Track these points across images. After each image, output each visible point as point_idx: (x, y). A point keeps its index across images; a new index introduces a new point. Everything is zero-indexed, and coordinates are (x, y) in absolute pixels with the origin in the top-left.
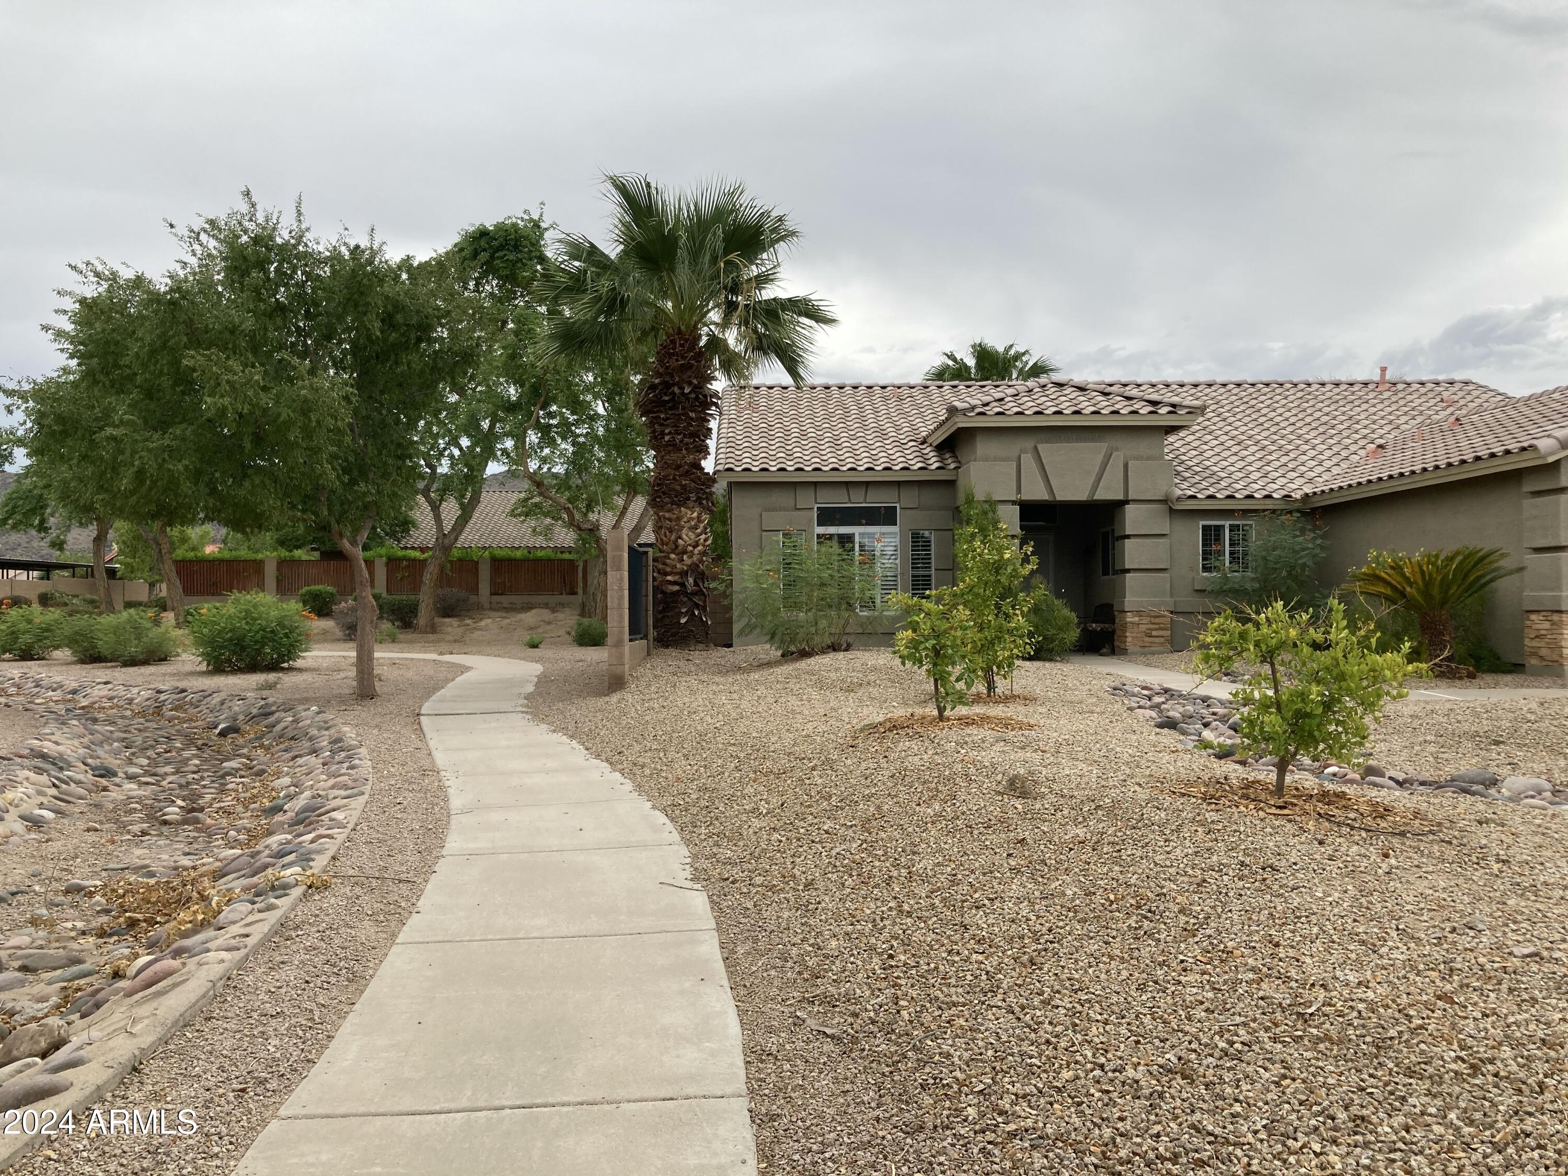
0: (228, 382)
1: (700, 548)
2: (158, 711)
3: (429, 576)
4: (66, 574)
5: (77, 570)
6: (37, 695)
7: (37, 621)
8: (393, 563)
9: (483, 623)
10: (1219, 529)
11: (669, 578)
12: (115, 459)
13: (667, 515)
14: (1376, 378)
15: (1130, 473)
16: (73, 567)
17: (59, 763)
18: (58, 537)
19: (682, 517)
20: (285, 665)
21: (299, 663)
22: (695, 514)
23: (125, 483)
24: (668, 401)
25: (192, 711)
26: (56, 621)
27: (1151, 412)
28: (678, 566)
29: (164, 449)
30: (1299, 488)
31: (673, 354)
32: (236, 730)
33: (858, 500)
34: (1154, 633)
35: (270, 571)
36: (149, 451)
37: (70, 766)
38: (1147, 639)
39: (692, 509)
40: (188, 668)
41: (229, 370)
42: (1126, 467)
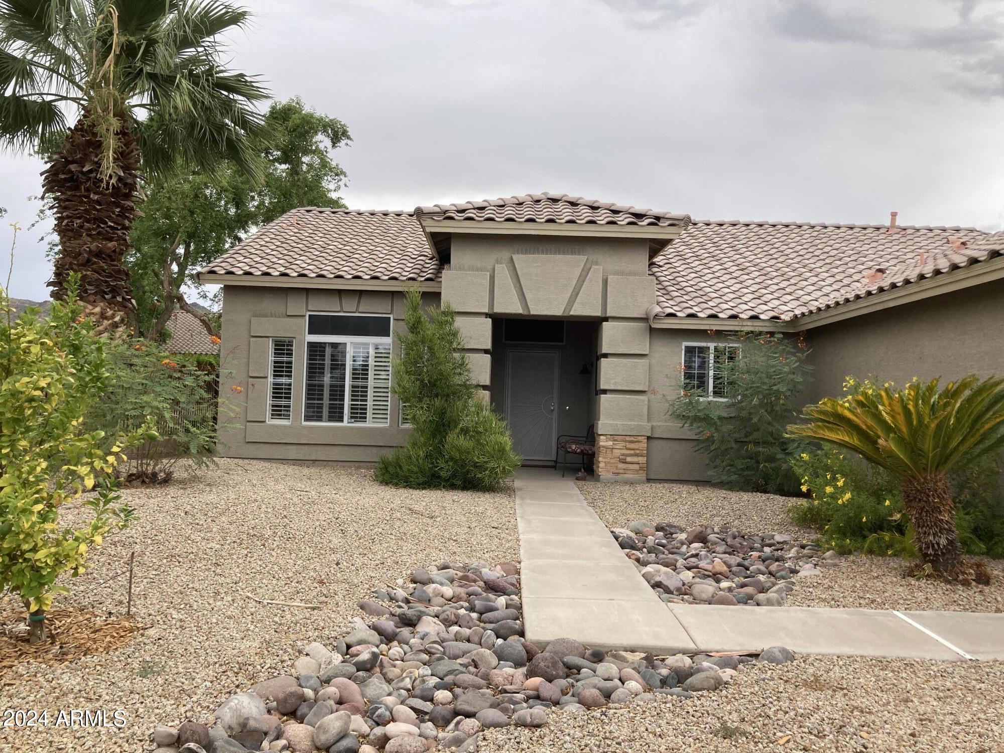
10: (702, 350)
14: (887, 223)
15: (609, 289)
22: (98, 310)
27: (630, 223)
30: (788, 310)
33: (349, 309)
34: (629, 459)
38: (621, 466)
42: (605, 282)
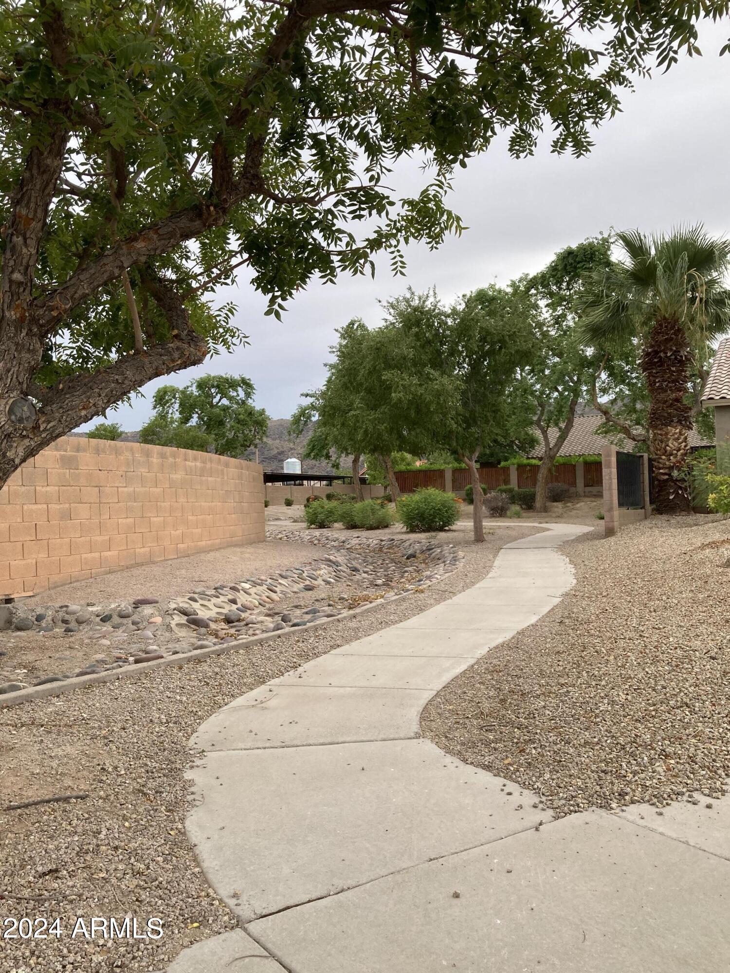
0: (402, 385)
1: (682, 451)
2: (381, 550)
3: (542, 475)
4: (340, 482)
5: (346, 480)
6: (327, 544)
7: (326, 507)
8: (521, 468)
9: (578, 505)
11: (661, 471)
12: (355, 424)
13: (659, 432)
16: (343, 478)
17: (337, 564)
18: (335, 461)
19: (669, 432)
20: (447, 528)
21: (453, 527)
22: (678, 430)
23: (359, 437)
24: (657, 362)
25: (396, 549)
26: (335, 507)
28: (667, 463)
29: (375, 419)
31: (660, 333)
32: (414, 556)
35: (448, 476)
36: (370, 420)
37: (341, 566)
39: (675, 428)
40: (398, 530)
41: (403, 379)
